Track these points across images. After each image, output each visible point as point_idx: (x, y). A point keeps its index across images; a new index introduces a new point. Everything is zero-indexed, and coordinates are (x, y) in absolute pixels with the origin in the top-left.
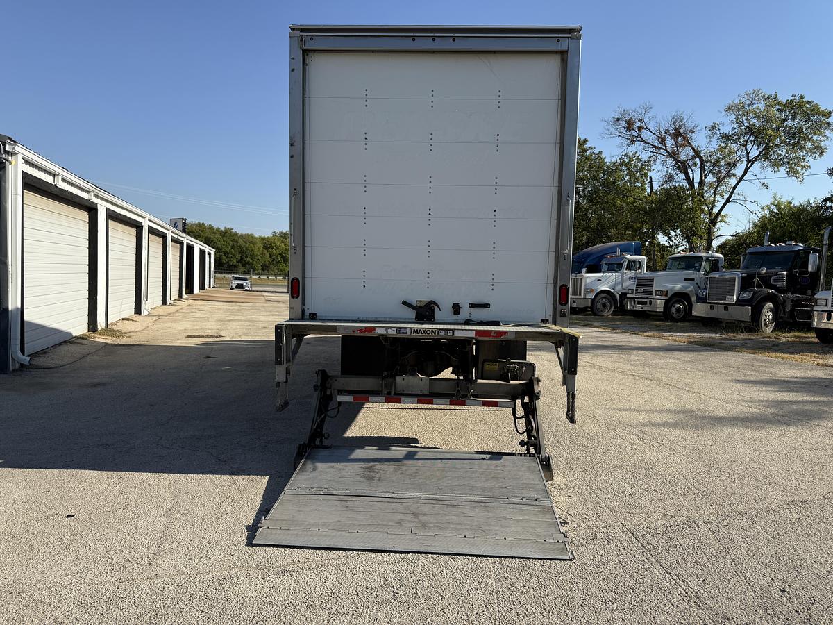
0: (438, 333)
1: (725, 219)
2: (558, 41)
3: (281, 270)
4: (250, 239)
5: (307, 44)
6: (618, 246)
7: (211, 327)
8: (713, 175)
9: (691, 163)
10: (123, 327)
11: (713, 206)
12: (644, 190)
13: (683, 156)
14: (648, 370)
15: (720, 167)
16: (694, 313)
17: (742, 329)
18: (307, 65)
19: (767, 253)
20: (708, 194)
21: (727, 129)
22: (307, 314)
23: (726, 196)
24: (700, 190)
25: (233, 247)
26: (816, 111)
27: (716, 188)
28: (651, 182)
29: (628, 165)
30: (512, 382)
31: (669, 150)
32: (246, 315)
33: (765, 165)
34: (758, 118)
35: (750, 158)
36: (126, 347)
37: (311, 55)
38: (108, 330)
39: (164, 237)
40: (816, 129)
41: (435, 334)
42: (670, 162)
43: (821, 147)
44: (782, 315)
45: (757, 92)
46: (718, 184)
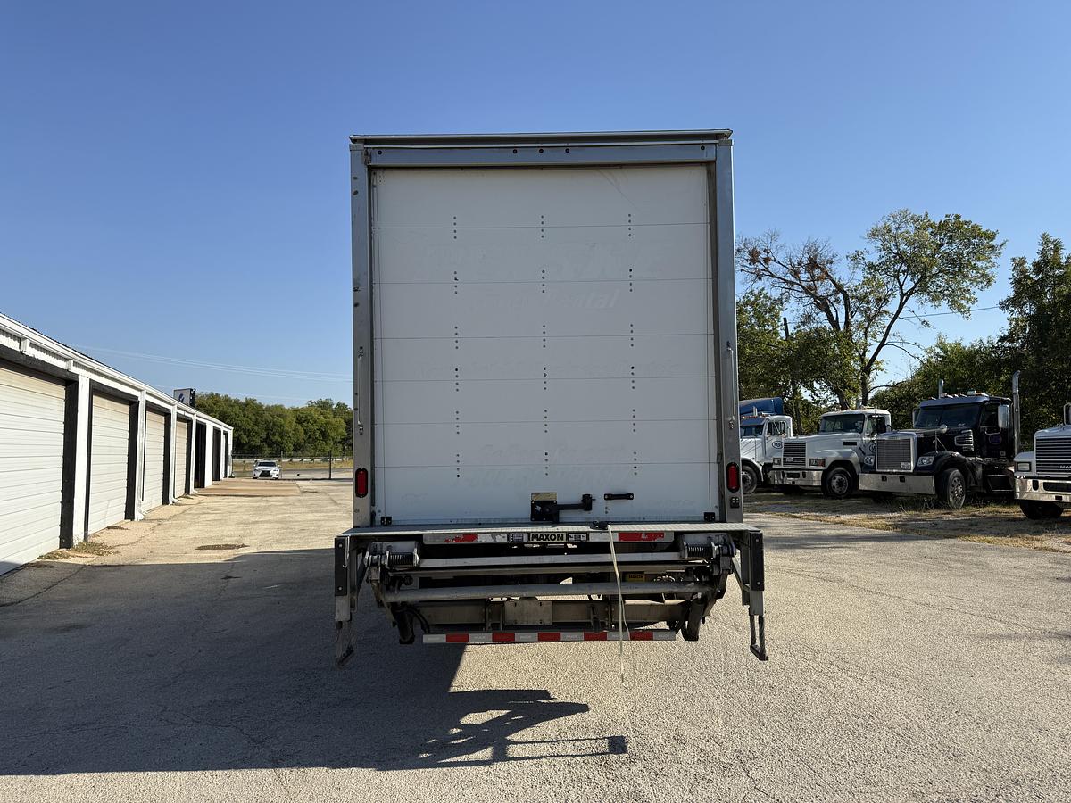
0: (567, 538)
1: (882, 366)
2: (703, 148)
3: (320, 450)
4: (279, 412)
5: (374, 158)
6: (755, 404)
7: (229, 533)
8: (861, 314)
9: (832, 299)
10: (108, 539)
11: (865, 350)
12: (776, 333)
13: (821, 291)
14: (823, 567)
15: (868, 303)
16: (862, 487)
17: (926, 505)
18: (374, 186)
19: (945, 407)
20: (857, 336)
21: (874, 257)
22: (378, 518)
23: (880, 338)
24: (847, 331)
25: (256, 423)
26: (976, 232)
27: (867, 329)
28: (785, 324)
29: (753, 304)
30: (668, 602)
31: (804, 284)
32: (276, 514)
33: (923, 298)
34: (909, 243)
35: (904, 292)
36: (113, 568)
37: (380, 173)
38: (89, 546)
39: (167, 414)
40: (979, 253)
41: (562, 539)
42: (806, 300)
43: (987, 275)
44: (973, 485)
45: (904, 213)
46: (869, 324)
